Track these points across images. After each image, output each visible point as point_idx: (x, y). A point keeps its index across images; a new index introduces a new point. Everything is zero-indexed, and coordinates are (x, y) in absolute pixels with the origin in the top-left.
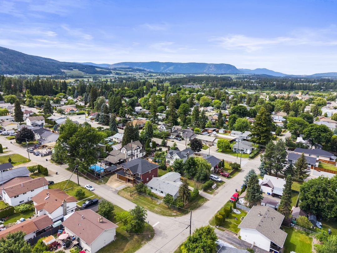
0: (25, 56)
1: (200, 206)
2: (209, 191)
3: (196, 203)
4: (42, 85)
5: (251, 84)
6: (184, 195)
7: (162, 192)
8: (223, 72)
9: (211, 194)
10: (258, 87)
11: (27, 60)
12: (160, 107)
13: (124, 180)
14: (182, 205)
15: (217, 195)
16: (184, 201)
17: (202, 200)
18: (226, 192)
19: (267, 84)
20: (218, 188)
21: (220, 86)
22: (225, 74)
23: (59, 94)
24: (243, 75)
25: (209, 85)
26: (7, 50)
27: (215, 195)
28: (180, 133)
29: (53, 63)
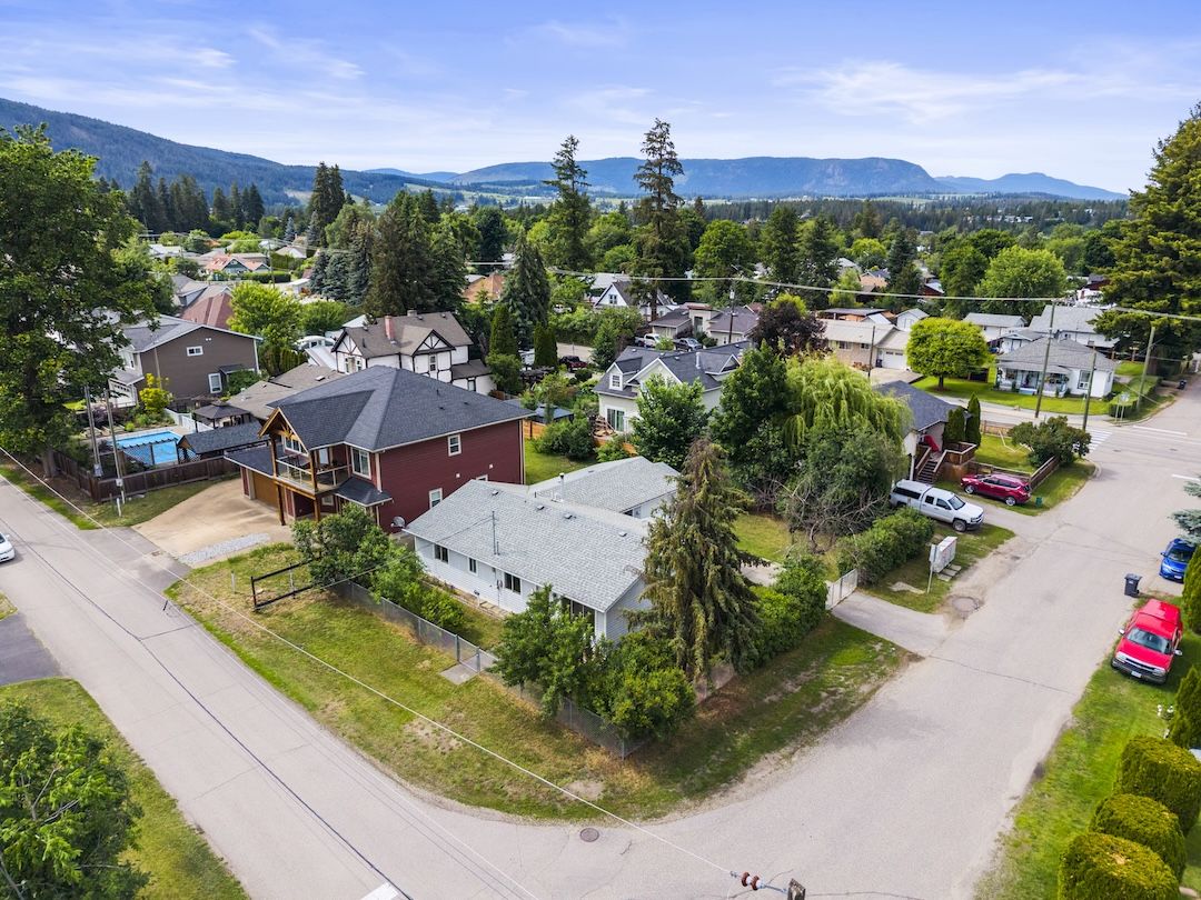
0: (162, 147)
1: (842, 710)
2: (900, 586)
3: (802, 676)
4: (165, 198)
5: (993, 216)
6: (696, 604)
7: (513, 583)
8: (877, 190)
9: (926, 606)
11: (169, 161)
12: (617, 248)
13: (269, 503)
14: (672, 698)
15: (977, 623)
16: (687, 662)
17: (854, 653)
18: (1050, 598)
19: (1057, 216)
20: (965, 568)
22: (882, 195)
23: (228, 235)
24: (952, 195)
26: (102, 128)
27: (961, 616)
28: (698, 320)
29: (260, 168)
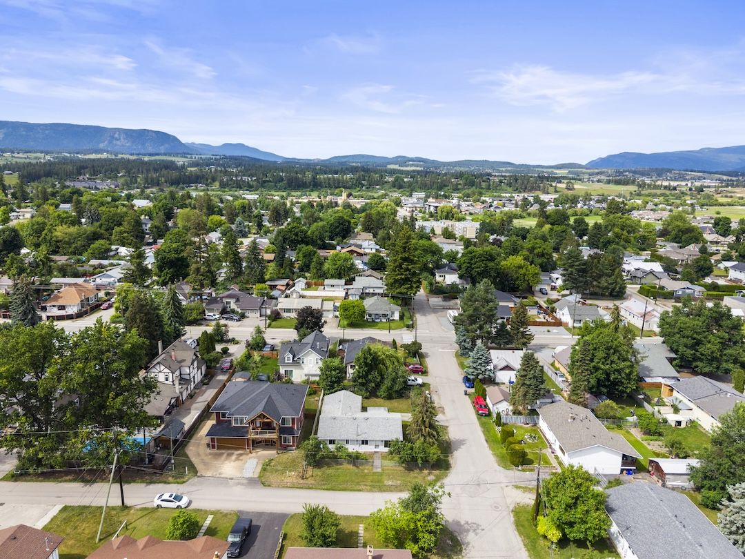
7: (365, 442)
8: (151, 150)
10: (251, 183)
15: (448, 413)
19: (267, 176)
21: (166, 182)
24: (200, 156)
25: (139, 180)
27: (443, 412)
28: (228, 303)
